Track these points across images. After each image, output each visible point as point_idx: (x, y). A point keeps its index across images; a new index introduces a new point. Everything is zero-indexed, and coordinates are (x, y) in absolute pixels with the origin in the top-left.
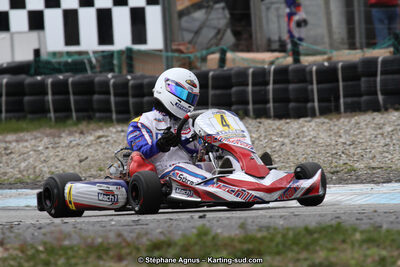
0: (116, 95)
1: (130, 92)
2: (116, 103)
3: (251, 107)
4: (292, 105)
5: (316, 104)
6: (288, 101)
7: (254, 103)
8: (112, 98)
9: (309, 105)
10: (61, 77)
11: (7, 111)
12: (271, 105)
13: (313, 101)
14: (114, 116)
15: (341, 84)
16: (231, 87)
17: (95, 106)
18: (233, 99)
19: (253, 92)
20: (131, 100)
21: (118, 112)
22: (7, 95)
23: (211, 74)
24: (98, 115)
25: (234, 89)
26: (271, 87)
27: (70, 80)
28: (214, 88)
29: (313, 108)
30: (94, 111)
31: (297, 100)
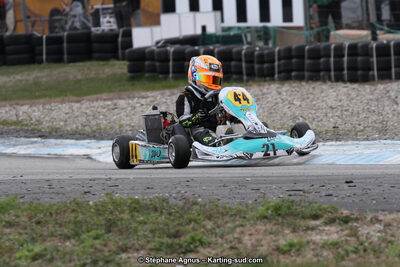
0: (246, 62)
1: (256, 60)
2: (247, 68)
3: (332, 73)
4: (360, 73)
5: (376, 73)
6: (356, 69)
7: (335, 70)
8: (244, 65)
9: (371, 73)
10: (211, 47)
11: (174, 72)
12: (345, 72)
13: (373, 70)
14: (245, 78)
15: (393, 58)
16: (319, 58)
17: (233, 70)
18: (322, 67)
19: (335, 62)
20: (256, 66)
21: (248, 75)
22: (174, 60)
23: (307, 47)
24: (234, 76)
25: (322, 60)
26: (346, 59)
27: (216, 50)
28: (309, 58)
29: (373, 76)
30: (232, 73)
31: (363, 69)
